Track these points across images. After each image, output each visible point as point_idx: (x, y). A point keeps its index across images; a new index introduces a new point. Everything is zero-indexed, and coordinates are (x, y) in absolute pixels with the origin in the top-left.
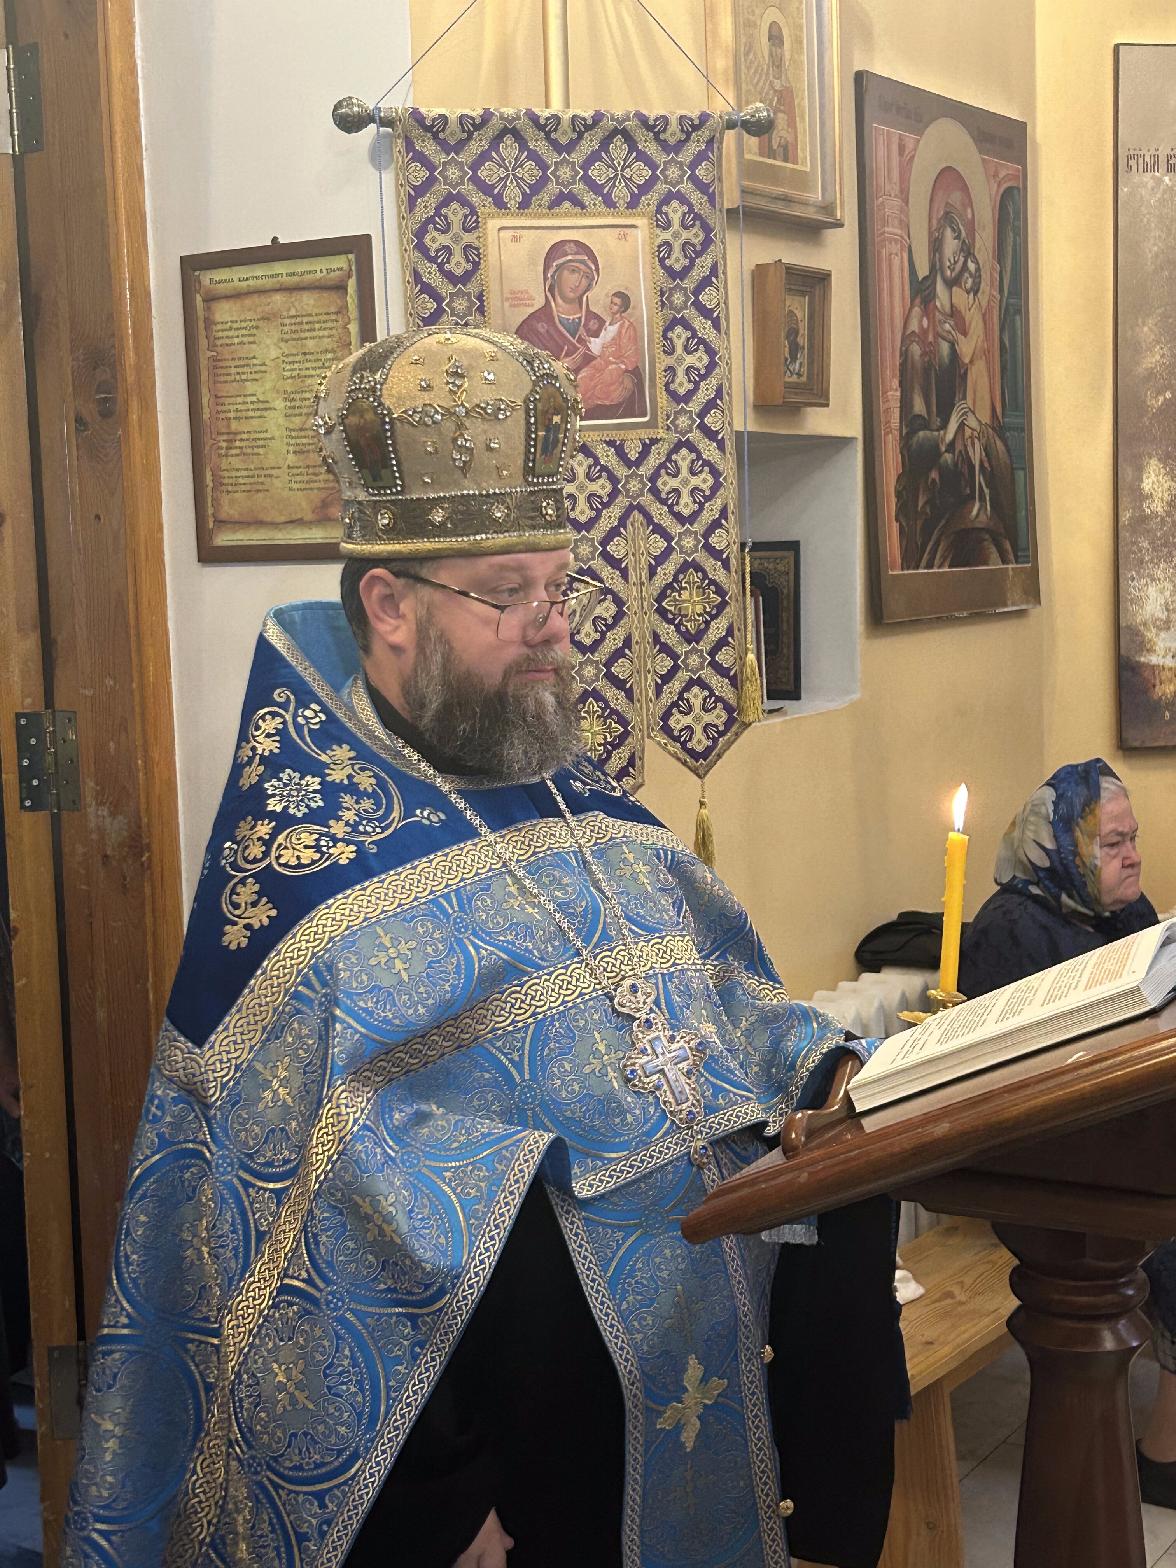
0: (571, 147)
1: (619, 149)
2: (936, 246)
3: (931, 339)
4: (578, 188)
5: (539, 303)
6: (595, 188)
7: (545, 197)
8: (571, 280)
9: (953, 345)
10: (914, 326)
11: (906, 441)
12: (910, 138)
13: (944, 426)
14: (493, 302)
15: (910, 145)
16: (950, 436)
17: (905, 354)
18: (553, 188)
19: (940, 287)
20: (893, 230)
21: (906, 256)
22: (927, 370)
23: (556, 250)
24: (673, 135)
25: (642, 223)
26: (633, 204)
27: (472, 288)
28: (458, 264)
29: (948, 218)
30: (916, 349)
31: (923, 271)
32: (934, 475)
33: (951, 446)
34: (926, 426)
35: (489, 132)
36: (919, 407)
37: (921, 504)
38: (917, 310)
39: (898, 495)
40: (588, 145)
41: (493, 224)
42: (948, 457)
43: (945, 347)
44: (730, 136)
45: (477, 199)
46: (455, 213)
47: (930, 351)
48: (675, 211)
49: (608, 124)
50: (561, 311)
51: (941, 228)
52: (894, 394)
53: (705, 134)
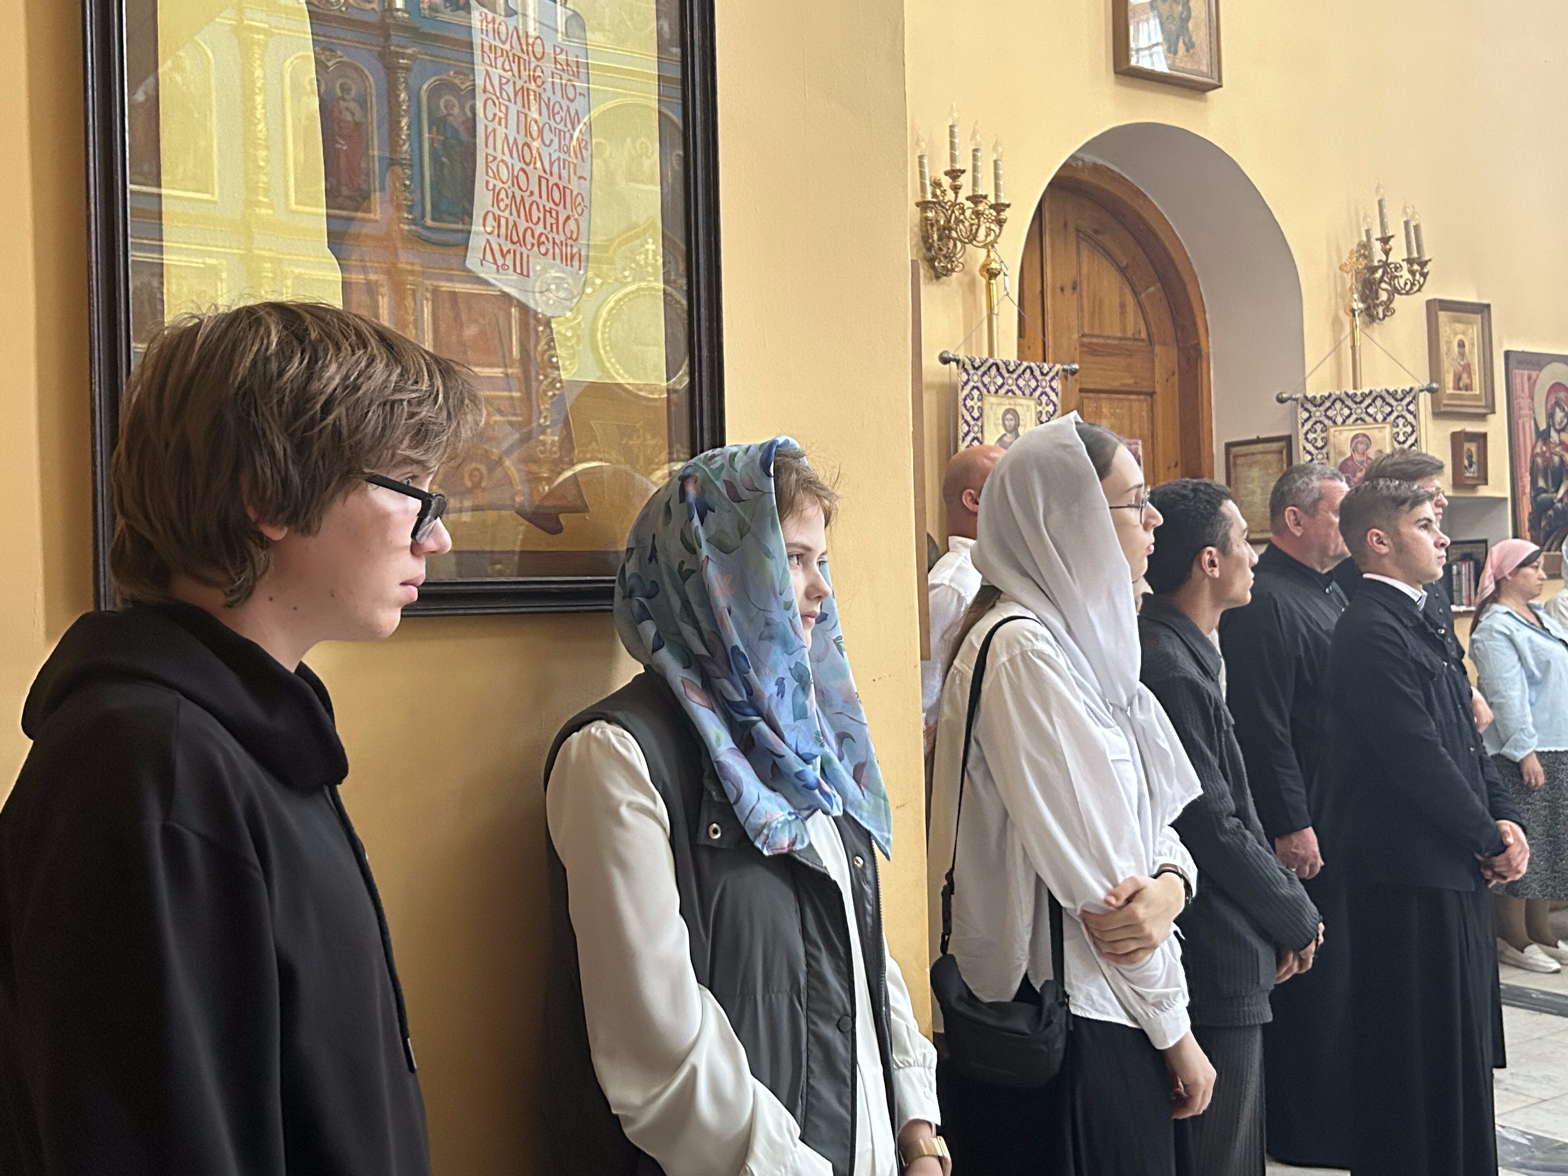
0: (1361, 402)
1: (1379, 402)
2: (1551, 416)
3: (1548, 455)
4: (1364, 416)
5: (1349, 455)
6: (1370, 415)
7: (1351, 420)
8: (1361, 447)
9: (1561, 458)
10: (1538, 450)
11: (1534, 499)
12: (1534, 374)
13: (1557, 491)
14: (1332, 455)
15: (1534, 377)
16: (1560, 495)
17: (1533, 462)
18: (1354, 417)
19: (1553, 434)
20: (1526, 412)
21: (1533, 423)
22: (1546, 469)
23: (1356, 437)
24: (1399, 396)
25: (1388, 427)
26: (1385, 419)
27: (1324, 451)
28: (1320, 444)
29: (1557, 404)
30: (1539, 460)
31: (1543, 426)
32: (1551, 512)
33: (1561, 500)
34: (1546, 491)
35: (1332, 399)
36: (1541, 483)
37: (1543, 524)
38: (1540, 444)
39: (1530, 521)
40: (1368, 401)
41: (1332, 430)
42: (1559, 505)
43: (1556, 459)
44: (1422, 395)
45: (1326, 421)
46: (1319, 427)
47: (1548, 461)
48: (1401, 421)
49: (1374, 394)
50: (1357, 457)
51: (1553, 409)
52: (1527, 479)
53: (1412, 394)
